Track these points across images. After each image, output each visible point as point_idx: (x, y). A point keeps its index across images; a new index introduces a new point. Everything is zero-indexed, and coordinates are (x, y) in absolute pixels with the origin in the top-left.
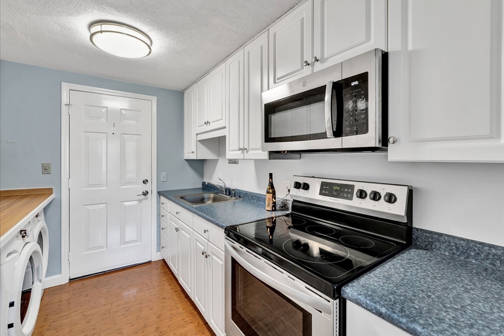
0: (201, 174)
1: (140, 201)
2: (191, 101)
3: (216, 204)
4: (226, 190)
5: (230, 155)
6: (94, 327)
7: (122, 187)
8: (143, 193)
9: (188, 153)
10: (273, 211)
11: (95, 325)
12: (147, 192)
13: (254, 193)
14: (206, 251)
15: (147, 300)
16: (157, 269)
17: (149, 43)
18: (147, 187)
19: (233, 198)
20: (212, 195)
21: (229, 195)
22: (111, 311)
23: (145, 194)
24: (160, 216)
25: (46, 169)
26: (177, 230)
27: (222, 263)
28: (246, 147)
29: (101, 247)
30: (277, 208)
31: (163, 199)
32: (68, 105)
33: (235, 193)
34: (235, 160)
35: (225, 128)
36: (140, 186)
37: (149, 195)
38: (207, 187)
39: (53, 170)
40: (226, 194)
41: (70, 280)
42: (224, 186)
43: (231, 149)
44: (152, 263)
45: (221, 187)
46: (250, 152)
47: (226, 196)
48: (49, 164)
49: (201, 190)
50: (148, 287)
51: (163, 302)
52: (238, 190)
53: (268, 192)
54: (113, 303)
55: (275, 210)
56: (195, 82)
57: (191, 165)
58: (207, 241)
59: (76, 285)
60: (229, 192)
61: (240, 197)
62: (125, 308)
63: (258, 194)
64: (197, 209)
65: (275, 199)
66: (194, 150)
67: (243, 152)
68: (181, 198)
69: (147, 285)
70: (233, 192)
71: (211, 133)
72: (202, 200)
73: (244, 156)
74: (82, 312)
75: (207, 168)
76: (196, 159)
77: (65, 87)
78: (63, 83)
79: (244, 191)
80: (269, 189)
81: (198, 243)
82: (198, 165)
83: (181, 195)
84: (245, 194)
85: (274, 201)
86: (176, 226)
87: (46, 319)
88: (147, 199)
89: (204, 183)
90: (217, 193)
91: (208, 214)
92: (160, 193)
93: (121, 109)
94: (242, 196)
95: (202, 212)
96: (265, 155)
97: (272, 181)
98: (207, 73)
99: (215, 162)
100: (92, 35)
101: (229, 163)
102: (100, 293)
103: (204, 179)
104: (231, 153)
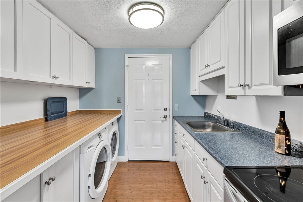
0: (204, 106)
1: (162, 121)
2: (196, 52)
3: (215, 133)
4: (224, 121)
5: (228, 91)
6: (133, 198)
7: (153, 112)
8: (164, 116)
9: (193, 91)
10: (286, 154)
11: (133, 197)
12: (167, 116)
13: (256, 129)
14: (205, 176)
15: (164, 191)
16: (172, 168)
17: (162, 12)
18: (166, 113)
19: (232, 130)
20: (212, 124)
21: (227, 126)
22: (143, 190)
23: (166, 117)
24: (174, 133)
25: (119, 100)
26: (183, 147)
27: (221, 199)
28: (248, 82)
29: (142, 146)
30: (293, 152)
31: (176, 122)
32: (127, 66)
33: (233, 125)
34: (233, 96)
35: (223, 67)
36: (163, 112)
37: (168, 118)
38: (208, 117)
39: (121, 101)
40: (224, 125)
41: (129, 160)
42: (222, 117)
43: (229, 86)
44: (170, 163)
45: (220, 118)
46: (253, 88)
47: (223, 126)
48: (120, 98)
49: (203, 118)
50: (165, 181)
51: (173, 198)
52: (236, 122)
53: (278, 132)
54: (145, 185)
55: (289, 154)
56: (197, 38)
57: (196, 100)
58: (206, 168)
59: (131, 164)
60: (227, 123)
61: (239, 129)
62: (150, 191)
63: (260, 130)
64: (197, 136)
65: (289, 141)
66: (198, 89)
67: (243, 89)
68: (187, 123)
69: (165, 179)
70: (232, 124)
71: (210, 74)
72: (204, 127)
73: (245, 92)
74: (130, 184)
75: (208, 102)
76: (199, 95)
77: (127, 56)
78: (125, 54)
79: (244, 125)
80: (280, 128)
81: (198, 164)
82: (202, 100)
83: (188, 121)
84: (244, 127)
85: (289, 143)
86: (183, 144)
87: (115, 180)
88: (166, 120)
89: (205, 113)
90: (216, 122)
91: (207, 144)
92: (174, 118)
93: (152, 65)
94: (241, 129)
95: (201, 140)
96: (278, 91)
97: (284, 119)
98: (207, 26)
99: (215, 97)
100: (130, 16)
101: (227, 98)
102: (140, 174)
103: (206, 110)
104: (230, 89)
